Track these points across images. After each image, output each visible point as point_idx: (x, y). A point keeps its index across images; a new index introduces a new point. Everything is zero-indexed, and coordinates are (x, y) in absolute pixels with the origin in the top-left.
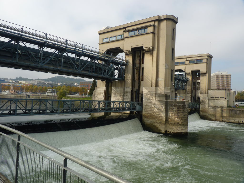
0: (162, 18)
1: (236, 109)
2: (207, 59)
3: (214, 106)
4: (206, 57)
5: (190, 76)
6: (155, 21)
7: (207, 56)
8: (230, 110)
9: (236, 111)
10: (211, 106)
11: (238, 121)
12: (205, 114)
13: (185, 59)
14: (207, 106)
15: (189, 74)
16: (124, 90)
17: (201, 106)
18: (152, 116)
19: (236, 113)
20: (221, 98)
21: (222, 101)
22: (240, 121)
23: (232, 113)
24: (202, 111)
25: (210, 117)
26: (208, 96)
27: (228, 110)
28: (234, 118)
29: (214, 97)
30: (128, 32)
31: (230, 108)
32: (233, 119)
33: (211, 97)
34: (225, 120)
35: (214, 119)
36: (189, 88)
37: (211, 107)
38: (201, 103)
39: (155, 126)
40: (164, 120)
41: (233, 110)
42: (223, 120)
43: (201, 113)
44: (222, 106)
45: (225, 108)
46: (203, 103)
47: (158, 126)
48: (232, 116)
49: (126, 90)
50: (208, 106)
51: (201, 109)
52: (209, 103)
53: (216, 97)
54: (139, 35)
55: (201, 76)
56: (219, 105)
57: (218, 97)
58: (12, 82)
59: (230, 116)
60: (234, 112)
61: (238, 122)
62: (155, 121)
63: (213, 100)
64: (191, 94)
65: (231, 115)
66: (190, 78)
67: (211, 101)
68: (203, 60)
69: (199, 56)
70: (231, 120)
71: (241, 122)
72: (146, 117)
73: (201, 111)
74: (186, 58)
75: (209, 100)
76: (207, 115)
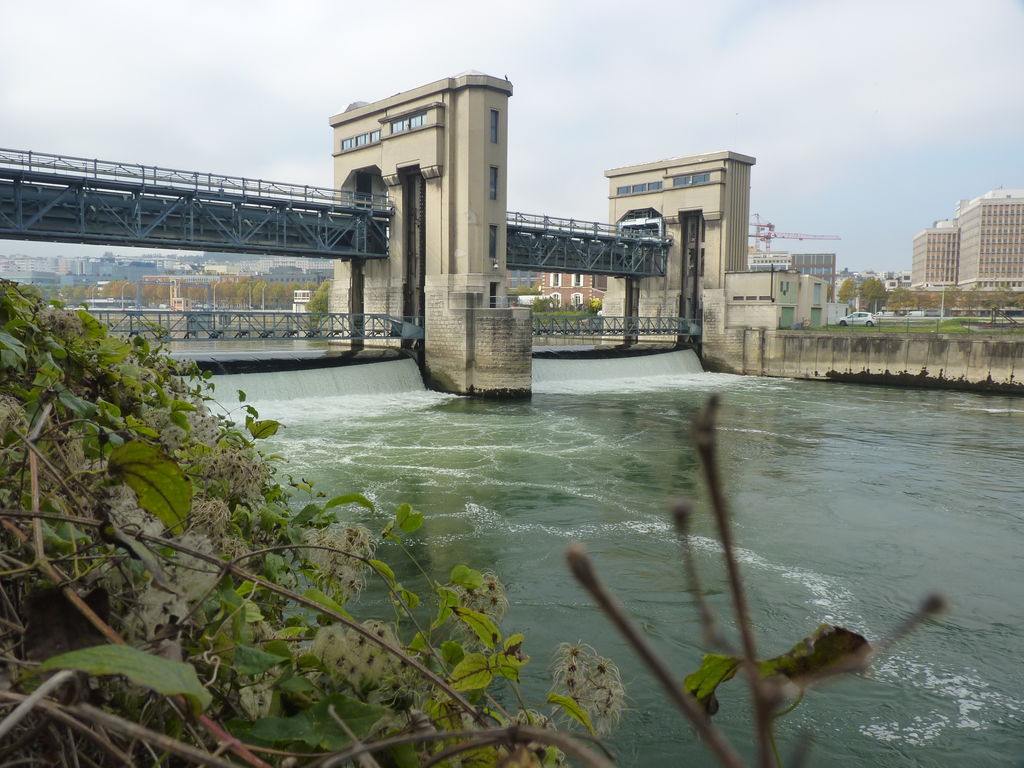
0: (459, 84)
1: (801, 333)
2: (723, 170)
3: (742, 327)
4: (721, 165)
5: (678, 230)
6: (443, 92)
7: (725, 160)
8: (786, 337)
9: (801, 340)
10: (733, 327)
11: (805, 372)
12: (718, 354)
13: (663, 173)
14: (721, 327)
15: (672, 223)
16: (389, 284)
17: (705, 327)
18: (443, 353)
19: (801, 348)
20: (761, 298)
21: (765, 308)
22: (809, 372)
23: (791, 347)
24: (709, 346)
25: (731, 363)
26: (725, 294)
27: (780, 337)
28: (795, 364)
29: (741, 298)
30: (389, 124)
31: (786, 333)
32: (792, 368)
33: (735, 298)
34: (771, 370)
35: (739, 368)
36: (673, 270)
37: (734, 331)
38: (706, 317)
39: (448, 377)
40: (465, 359)
41: (793, 338)
42: (766, 369)
43: (705, 351)
44: (764, 325)
45: (772, 333)
46: (711, 316)
47: (453, 375)
48: (791, 358)
49: (392, 285)
50: (726, 328)
51: (705, 339)
52: (727, 319)
53: (748, 298)
54: (412, 132)
55: (707, 228)
56: (755, 323)
57: (754, 298)
58: (183, 272)
59: (784, 358)
60: (796, 342)
61: (803, 376)
62: (449, 364)
63: (738, 308)
64: (678, 292)
65: (787, 355)
66: (675, 235)
67: (734, 309)
68: (712, 174)
69: (700, 160)
70: (786, 371)
71: (813, 376)
72: (432, 356)
73: (706, 344)
74: (666, 169)
75: (728, 307)
76: (722, 356)
